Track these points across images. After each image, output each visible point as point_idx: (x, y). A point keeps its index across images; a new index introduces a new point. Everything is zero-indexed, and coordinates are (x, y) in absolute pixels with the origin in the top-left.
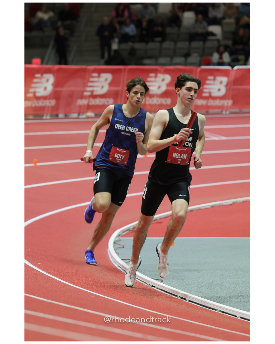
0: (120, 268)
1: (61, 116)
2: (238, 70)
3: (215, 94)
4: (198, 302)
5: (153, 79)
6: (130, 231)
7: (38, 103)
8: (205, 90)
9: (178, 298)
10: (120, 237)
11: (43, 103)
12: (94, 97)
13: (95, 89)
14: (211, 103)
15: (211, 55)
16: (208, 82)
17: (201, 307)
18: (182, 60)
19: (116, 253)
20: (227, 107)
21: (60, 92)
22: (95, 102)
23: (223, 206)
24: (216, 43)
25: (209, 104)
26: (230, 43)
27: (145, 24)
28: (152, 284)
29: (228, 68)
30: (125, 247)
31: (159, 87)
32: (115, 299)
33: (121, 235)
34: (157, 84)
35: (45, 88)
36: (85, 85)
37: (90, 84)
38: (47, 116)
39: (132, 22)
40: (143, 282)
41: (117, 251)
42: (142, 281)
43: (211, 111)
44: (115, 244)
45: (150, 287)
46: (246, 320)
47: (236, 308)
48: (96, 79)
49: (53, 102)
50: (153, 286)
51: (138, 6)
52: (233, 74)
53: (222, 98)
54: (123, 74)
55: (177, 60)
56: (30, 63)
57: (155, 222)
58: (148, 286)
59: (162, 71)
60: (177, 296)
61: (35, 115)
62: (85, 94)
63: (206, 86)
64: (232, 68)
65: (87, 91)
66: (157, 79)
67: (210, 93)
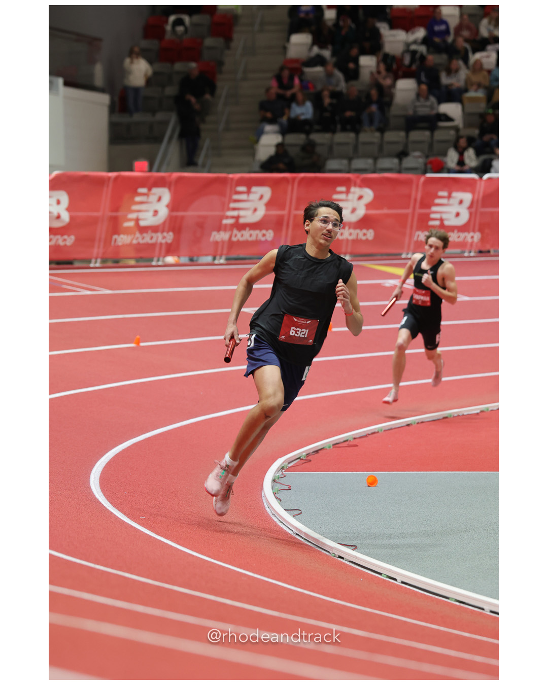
2: (490, 179)
3: (451, 221)
4: (418, 586)
5: (342, 196)
6: (302, 459)
7: (143, 238)
8: (433, 216)
9: (382, 577)
10: (283, 471)
11: (152, 238)
12: (242, 227)
13: (242, 213)
16: (437, 201)
17: (422, 594)
18: (393, 162)
19: (276, 498)
20: (472, 243)
21: (182, 218)
22: (242, 236)
23: (463, 415)
24: (452, 134)
27: (327, 100)
28: (337, 554)
30: (291, 488)
31: (353, 211)
33: (285, 468)
34: (349, 206)
36: (225, 207)
37: (232, 205)
38: (158, 260)
40: (323, 549)
41: (277, 495)
44: (275, 483)
45: (335, 558)
47: (484, 596)
48: (243, 197)
49: (169, 237)
50: (340, 557)
51: (319, 69)
52: (481, 188)
53: (463, 229)
54: (290, 188)
55: (385, 163)
56: (131, 170)
57: (345, 444)
58: (330, 557)
59: (358, 181)
60: (381, 574)
61: (138, 259)
62: (225, 222)
63: (434, 209)
64: (481, 177)
65: (227, 217)
66: (350, 196)
67: (442, 220)
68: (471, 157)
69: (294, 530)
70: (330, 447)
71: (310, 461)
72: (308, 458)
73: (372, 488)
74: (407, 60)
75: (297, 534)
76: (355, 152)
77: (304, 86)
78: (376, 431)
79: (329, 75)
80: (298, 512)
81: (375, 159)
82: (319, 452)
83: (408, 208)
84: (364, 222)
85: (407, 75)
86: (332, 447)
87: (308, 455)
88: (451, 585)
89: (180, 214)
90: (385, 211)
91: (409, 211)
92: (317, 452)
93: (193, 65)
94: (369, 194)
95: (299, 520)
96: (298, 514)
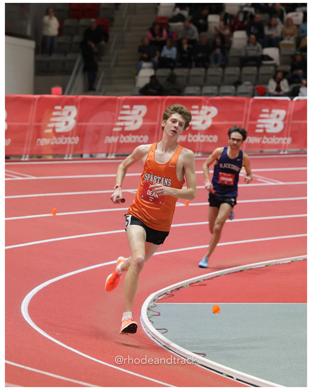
0: (154, 340)
1: (86, 156)
2: (298, 100)
3: (271, 130)
4: (247, 381)
5: (196, 112)
6: (168, 294)
7: (58, 141)
8: (258, 126)
9: (223, 376)
10: (155, 302)
11: (64, 141)
12: (126, 133)
13: (126, 124)
14: (266, 140)
15: (267, 83)
16: (262, 116)
18: (231, 89)
19: (150, 321)
20: (285, 145)
21: (85, 127)
22: (127, 139)
23: (279, 264)
24: (272, 68)
25: (263, 142)
29: (287, 98)
30: (160, 314)
31: (204, 122)
32: (148, 377)
33: (156, 301)
34: (201, 118)
35: (67, 123)
36: (115, 119)
37: (120, 118)
38: (69, 156)
41: (150, 319)
42: (181, 356)
43: (266, 150)
44: (149, 310)
48: (128, 112)
49: (76, 140)
51: (180, 24)
52: (292, 107)
53: (279, 135)
54: (160, 106)
55: (226, 89)
56: (50, 93)
57: (198, 284)
59: (207, 102)
60: (222, 373)
61: (54, 155)
62: (115, 129)
63: (259, 121)
64: (292, 99)
65: (116, 127)
66: (202, 112)
67: (264, 129)
68: (285, 85)
69: (162, 343)
70: (187, 286)
71: (173, 295)
72: (172, 293)
73: (217, 314)
74: (241, 18)
75: (164, 346)
76: (205, 82)
77: (170, 35)
78: (219, 275)
79: (187, 28)
80: (165, 331)
81: (219, 86)
82: (180, 289)
83: (241, 120)
84: (211, 130)
85: (241, 28)
86: (188, 286)
87: (172, 291)
88: (271, 381)
89: (84, 124)
90: (226, 123)
91: (242, 123)
92: (178, 289)
93: (93, 20)
94: (214, 111)
95: (166, 336)
96: (165, 332)
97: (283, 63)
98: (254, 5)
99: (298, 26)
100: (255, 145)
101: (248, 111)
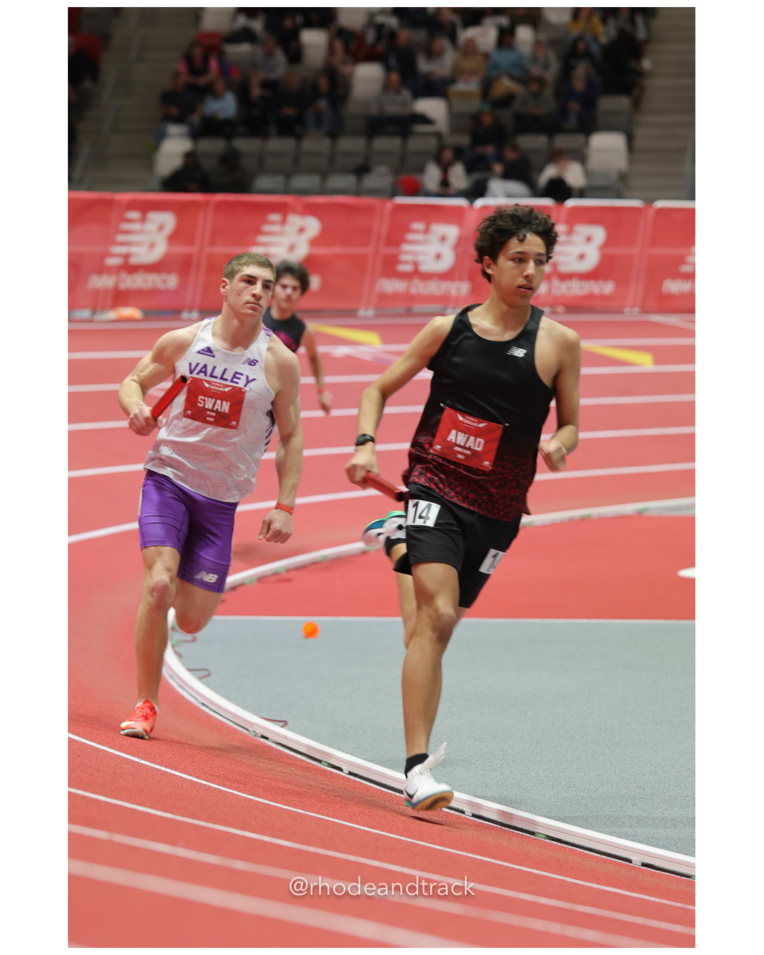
0: (183, 691)
2: (484, 208)
3: (429, 266)
4: (371, 777)
5: (276, 228)
8: (404, 257)
9: (322, 766)
12: (132, 269)
13: (134, 250)
14: (418, 287)
15: (421, 170)
16: (410, 237)
17: (377, 789)
18: (348, 181)
19: (176, 654)
20: (457, 299)
22: (134, 281)
24: (432, 143)
25: (413, 291)
26: (465, 140)
27: (256, 92)
28: (259, 732)
29: (461, 202)
30: (197, 639)
31: (292, 248)
34: (285, 241)
36: (109, 241)
37: (120, 238)
39: (230, 87)
40: (240, 726)
41: (177, 649)
42: (236, 724)
43: (418, 308)
45: (256, 738)
46: (486, 822)
47: (465, 793)
48: (136, 226)
50: (263, 737)
51: (244, 48)
53: (446, 276)
54: (201, 215)
55: (338, 181)
57: (275, 578)
58: (250, 737)
59: (299, 207)
60: (320, 761)
62: (109, 261)
63: (406, 247)
64: (471, 204)
65: (113, 255)
66: (287, 228)
67: (416, 264)
68: (459, 177)
69: (199, 699)
70: (252, 582)
73: (311, 640)
74: (370, 36)
75: (203, 704)
76: (295, 166)
77: (225, 70)
78: (318, 561)
80: (205, 673)
81: (324, 175)
82: (237, 589)
83: (368, 245)
85: (371, 57)
86: (255, 582)
90: (337, 250)
91: (369, 250)
92: (234, 589)
94: (313, 226)
95: (208, 685)
96: (205, 676)
97: (455, 129)
98: (399, 12)
99: (486, 56)
100: (395, 297)
101: (382, 226)
